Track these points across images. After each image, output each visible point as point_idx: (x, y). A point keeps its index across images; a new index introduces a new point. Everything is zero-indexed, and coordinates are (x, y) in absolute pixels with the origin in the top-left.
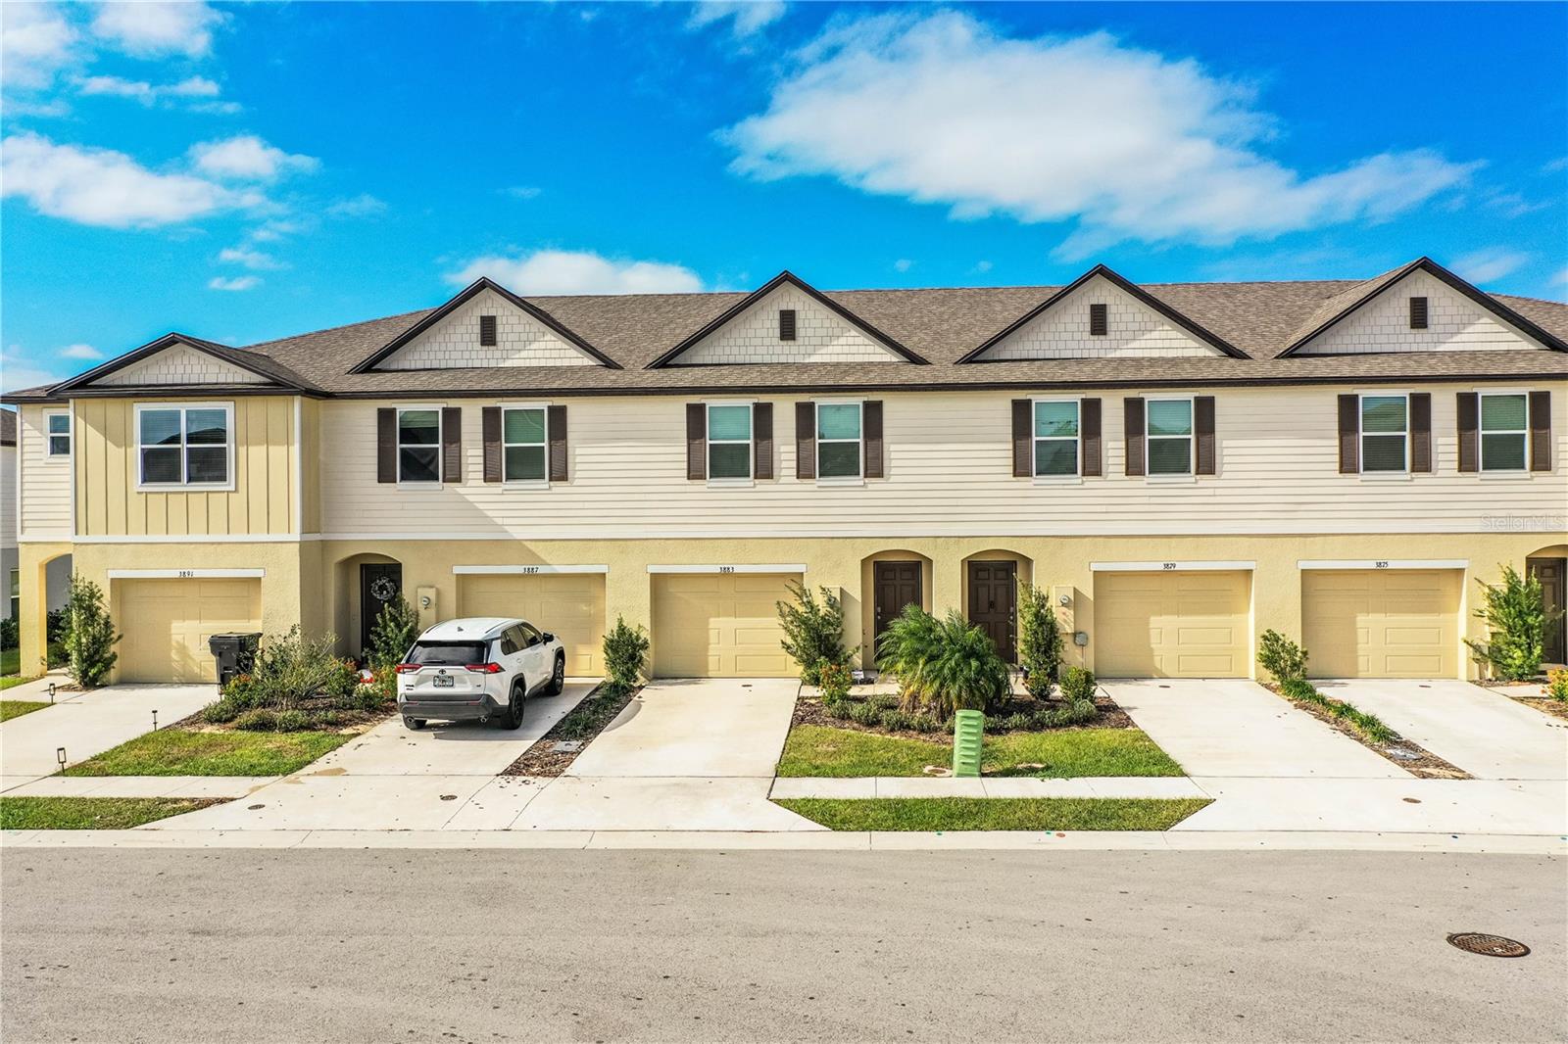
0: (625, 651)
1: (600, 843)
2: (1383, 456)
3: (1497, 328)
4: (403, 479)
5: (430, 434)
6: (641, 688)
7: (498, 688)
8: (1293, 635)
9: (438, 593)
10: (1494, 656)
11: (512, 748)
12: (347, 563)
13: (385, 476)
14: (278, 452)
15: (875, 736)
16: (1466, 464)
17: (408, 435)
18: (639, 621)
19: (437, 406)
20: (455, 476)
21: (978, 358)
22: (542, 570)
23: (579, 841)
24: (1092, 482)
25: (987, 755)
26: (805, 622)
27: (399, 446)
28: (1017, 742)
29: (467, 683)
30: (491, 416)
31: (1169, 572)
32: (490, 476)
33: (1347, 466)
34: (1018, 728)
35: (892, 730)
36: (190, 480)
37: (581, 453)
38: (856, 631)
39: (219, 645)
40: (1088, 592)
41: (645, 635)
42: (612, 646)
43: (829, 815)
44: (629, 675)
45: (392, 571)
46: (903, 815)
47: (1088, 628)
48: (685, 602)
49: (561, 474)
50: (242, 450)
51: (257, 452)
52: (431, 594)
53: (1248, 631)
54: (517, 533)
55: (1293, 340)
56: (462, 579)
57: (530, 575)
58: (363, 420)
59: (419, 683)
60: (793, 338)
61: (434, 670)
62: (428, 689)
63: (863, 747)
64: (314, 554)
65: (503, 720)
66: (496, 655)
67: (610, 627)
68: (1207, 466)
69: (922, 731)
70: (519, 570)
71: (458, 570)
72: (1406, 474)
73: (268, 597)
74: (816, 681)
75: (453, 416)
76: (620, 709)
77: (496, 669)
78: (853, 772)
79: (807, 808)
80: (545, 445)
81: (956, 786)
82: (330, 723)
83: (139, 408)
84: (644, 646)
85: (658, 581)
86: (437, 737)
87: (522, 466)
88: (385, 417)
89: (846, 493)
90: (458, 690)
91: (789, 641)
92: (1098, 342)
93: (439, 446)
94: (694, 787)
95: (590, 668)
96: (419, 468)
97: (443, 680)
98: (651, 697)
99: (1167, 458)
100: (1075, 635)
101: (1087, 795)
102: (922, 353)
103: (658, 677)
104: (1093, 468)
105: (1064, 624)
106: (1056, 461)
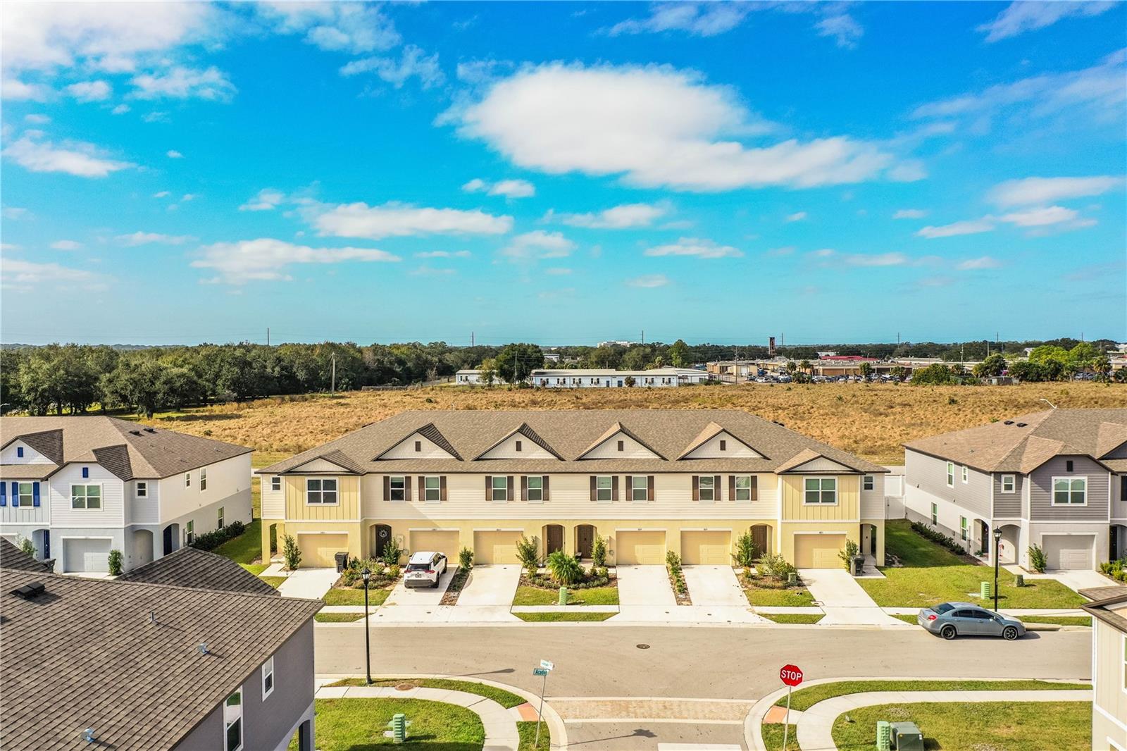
0: (466, 557)
1: (470, 625)
2: (706, 495)
3: (748, 451)
4: (392, 499)
5: (401, 485)
6: (471, 568)
7: (433, 577)
8: (678, 554)
9: (404, 537)
10: (739, 558)
11: (438, 595)
12: (371, 527)
13: (386, 498)
14: (353, 494)
15: (542, 590)
16: (732, 498)
17: (394, 485)
18: (471, 548)
19: (403, 476)
20: (409, 499)
21: (581, 460)
22: (438, 529)
23: (465, 625)
24: (615, 502)
25: (569, 596)
26: (524, 547)
27: (391, 489)
28: (581, 593)
29: (425, 576)
30: (421, 479)
31: (639, 532)
32: (421, 499)
33: (695, 498)
34: (583, 587)
35: (547, 588)
36: (324, 502)
37: (451, 492)
38: (541, 551)
39: (337, 557)
40: (614, 537)
41: (472, 551)
42: (462, 556)
43: (525, 617)
44: (467, 565)
45: (389, 529)
46: (543, 617)
47: (614, 549)
48: (485, 541)
49: (444, 498)
50: (341, 494)
51: (346, 494)
52: (402, 537)
53: (663, 550)
54: (430, 518)
55: (683, 454)
56: (412, 532)
57: (434, 531)
58: (379, 480)
59: (412, 575)
60: (520, 450)
61: (416, 573)
62: (414, 578)
63: (537, 594)
64: (364, 523)
65: (434, 586)
66: (432, 568)
67: (461, 550)
68: (651, 498)
69: (555, 589)
70: (430, 529)
71: (410, 529)
72: (713, 501)
73: (350, 540)
74: (526, 567)
75: (409, 479)
76: (466, 579)
77: (433, 572)
78: (534, 603)
79: (519, 615)
80: (439, 489)
81: (560, 608)
82: (381, 586)
83: (306, 479)
84: (472, 555)
85: (476, 533)
86: (416, 591)
87: (432, 496)
88: (386, 479)
89: (536, 506)
90: (423, 578)
91: (519, 554)
92: (621, 452)
93: (404, 489)
94: (492, 609)
95: (455, 563)
96: (397, 496)
97: (418, 575)
98: (475, 573)
99: (639, 496)
100: (610, 551)
102: (563, 457)
103: (476, 564)
104: (616, 498)
105: (608, 548)
106: (604, 496)
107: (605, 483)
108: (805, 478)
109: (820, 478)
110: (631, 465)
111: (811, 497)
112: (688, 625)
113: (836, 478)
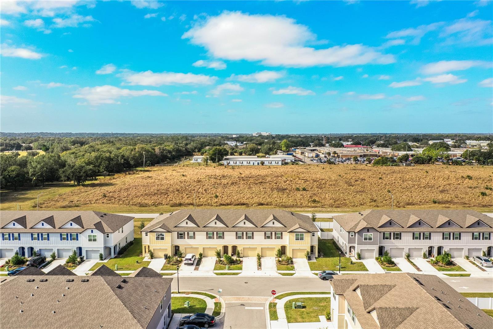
0: (201, 255)
1: (203, 276)
2: (268, 238)
3: (281, 225)
5: (182, 234)
7: (192, 262)
8: (260, 254)
10: (277, 255)
11: (193, 267)
12: (174, 246)
13: (178, 238)
14: (169, 238)
15: (222, 265)
16: (275, 238)
17: (180, 234)
18: (202, 252)
19: (183, 232)
20: (184, 238)
23: (201, 276)
25: (229, 267)
26: (217, 252)
27: (179, 236)
28: (232, 266)
29: (190, 262)
30: (188, 233)
31: (250, 248)
32: (188, 238)
33: (265, 238)
36: (161, 240)
37: (196, 237)
38: (222, 253)
39: (165, 255)
40: (242, 249)
42: (199, 254)
43: (217, 274)
44: (201, 257)
45: (179, 247)
46: (222, 274)
47: (242, 252)
48: (206, 250)
49: (194, 238)
50: (165, 237)
51: (167, 237)
52: (182, 249)
53: (256, 253)
54: (190, 244)
55: (262, 226)
56: (185, 248)
57: (192, 247)
58: (176, 233)
60: (216, 224)
62: (187, 262)
63: (220, 267)
64: (172, 245)
65: (192, 264)
67: (199, 253)
68: (253, 238)
69: (225, 265)
70: (191, 247)
72: (270, 239)
73: (168, 250)
74: (218, 258)
75: (184, 233)
76: (201, 261)
77: (192, 260)
78: (220, 269)
79: (215, 273)
80: (193, 236)
81: (226, 271)
82: (178, 264)
83: (156, 233)
85: (204, 248)
86: (187, 266)
87: (191, 238)
88: (178, 233)
89: (221, 240)
91: (216, 254)
92: (245, 225)
93: (183, 236)
94: (208, 272)
95: (198, 257)
96: (181, 238)
97: (188, 262)
98: (203, 259)
99: (249, 238)
101: (234, 272)
102: (229, 226)
103: (204, 257)
104: (243, 238)
105: (240, 252)
106: (240, 238)
107: (240, 234)
108: (295, 233)
109: (300, 233)
110: (247, 229)
111: (297, 239)
112: (259, 276)
113: (304, 233)
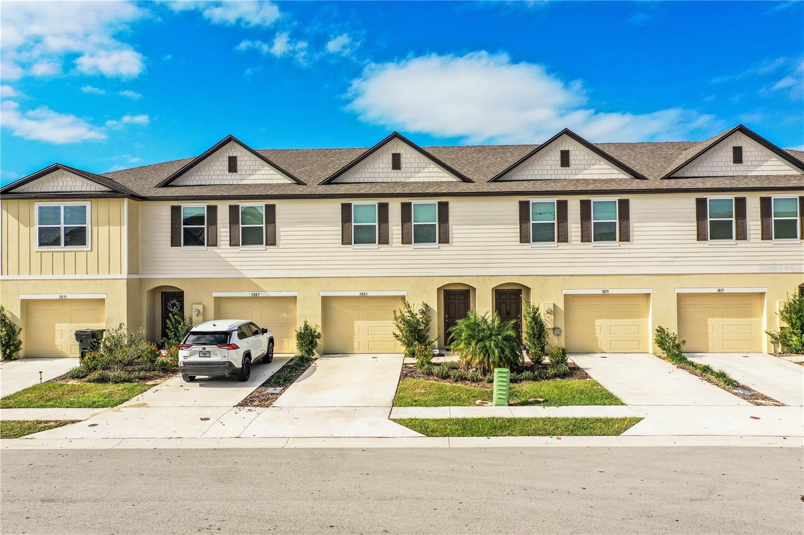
0: (308, 339)
1: (292, 444)
2: (721, 231)
3: (779, 163)
4: (185, 245)
5: (200, 221)
6: (316, 359)
7: (236, 358)
8: (672, 329)
9: (204, 308)
10: (782, 340)
11: (243, 392)
12: (154, 291)
13: (175, 243)
14: (115, 229)
15: (447, 384)
16: (766, 236)
17: (188, 220)
18: (316, 324)
19: (204, 204)
20: (214, 243)
21: (500, 179)
22: (262, 294)
24: (563, 246)
25: (512, 394)
26: (407, 323)
27: (183, 227)
28: (527, 387)
29: (218, 355)
30: (234, 210)
31: (605, 295)
32: (233, 243)
33: (701, 237)
34: (527, 379)
35: (457, 381)
36: (66, 245)
37: (283, 230)
38: (436, 330)
39: (80, 336)
40: (561, 305)
41: (319, 330)
42: (301, 336)
43: (425, 428)
44: (310, 352)
45: (179, 296)
46: (467, 428)
47: (561, 325)
48: (340, 312)
49: (272, 241)
50: (95, 229)
51: (103, 230)
52: (200, 308)
53: (648, 327)
54: (248, 274)
55: (669, 170)
56: (218, 300)
57: (255, 298)
58: (164, 212)
59: (191, 355)
60: (399, 168)
61: (200, 348)
62: (196, 358)
63: (441, 390)
64: (134, 287)
65: (238, 376)
66: (235, 339)
67: (299, 326)
68: (625, 237)
69: (473, 381)
70: (249, 294)
71: (215, 294)
72: (733, 241)
73: (108, 310)
74: (413, 355)
75: (212, 210)
76: (304, 370)
77: (235, 347)
78: (437, 403)
79: (411, 424)
80: (264, 226)
81: (496, 411)
82: (141, 379)
83: (37, 205)
84: (319, 336)
85: (325, 300)
86: (201, 386)
87: (251, 237)
88: (176, 211)
89: (429, 252)
90: (212, 359)
91: (398, 332)
92: (565, 170)
93: (205, 226)
94: (346, 412)
95: (289, 349)
96: (194, 239)
97: (204, 354)
98: (321, 364)
99: (605, 234)
100: (554, 329)
101: (571, 416)
102: (470, 177)
103: (326, 353)
104: (563, 238)
105: (549, 324)
106: (543, 234)
